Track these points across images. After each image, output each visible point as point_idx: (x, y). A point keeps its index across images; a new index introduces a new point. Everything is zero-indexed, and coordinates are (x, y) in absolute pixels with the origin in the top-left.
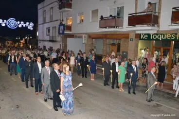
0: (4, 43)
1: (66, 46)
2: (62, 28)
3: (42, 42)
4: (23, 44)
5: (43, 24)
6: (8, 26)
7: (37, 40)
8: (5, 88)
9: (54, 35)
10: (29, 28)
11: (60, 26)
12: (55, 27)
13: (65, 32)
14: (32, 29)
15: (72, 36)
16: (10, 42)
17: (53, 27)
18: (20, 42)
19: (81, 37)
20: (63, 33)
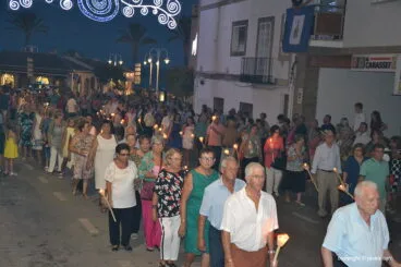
0: (62, 79)
1: (310, 103)
2: (299, 21)
3: (208, 82)
4: (135, 87)
5: (219, 5)
6: (85, 12)
7: (191, 75)
8: (51, 258)
9: (263, 53)
10: (161, 20)
11: (290, 14)
12: (272, 19)
13: (313, 43)
14: (173, 25)
15: (342, 59)
16: (84, 76)
17: (261, 20)
18: (124, 79)
19: (386, 65)
20: (303, 47)
